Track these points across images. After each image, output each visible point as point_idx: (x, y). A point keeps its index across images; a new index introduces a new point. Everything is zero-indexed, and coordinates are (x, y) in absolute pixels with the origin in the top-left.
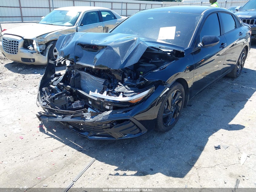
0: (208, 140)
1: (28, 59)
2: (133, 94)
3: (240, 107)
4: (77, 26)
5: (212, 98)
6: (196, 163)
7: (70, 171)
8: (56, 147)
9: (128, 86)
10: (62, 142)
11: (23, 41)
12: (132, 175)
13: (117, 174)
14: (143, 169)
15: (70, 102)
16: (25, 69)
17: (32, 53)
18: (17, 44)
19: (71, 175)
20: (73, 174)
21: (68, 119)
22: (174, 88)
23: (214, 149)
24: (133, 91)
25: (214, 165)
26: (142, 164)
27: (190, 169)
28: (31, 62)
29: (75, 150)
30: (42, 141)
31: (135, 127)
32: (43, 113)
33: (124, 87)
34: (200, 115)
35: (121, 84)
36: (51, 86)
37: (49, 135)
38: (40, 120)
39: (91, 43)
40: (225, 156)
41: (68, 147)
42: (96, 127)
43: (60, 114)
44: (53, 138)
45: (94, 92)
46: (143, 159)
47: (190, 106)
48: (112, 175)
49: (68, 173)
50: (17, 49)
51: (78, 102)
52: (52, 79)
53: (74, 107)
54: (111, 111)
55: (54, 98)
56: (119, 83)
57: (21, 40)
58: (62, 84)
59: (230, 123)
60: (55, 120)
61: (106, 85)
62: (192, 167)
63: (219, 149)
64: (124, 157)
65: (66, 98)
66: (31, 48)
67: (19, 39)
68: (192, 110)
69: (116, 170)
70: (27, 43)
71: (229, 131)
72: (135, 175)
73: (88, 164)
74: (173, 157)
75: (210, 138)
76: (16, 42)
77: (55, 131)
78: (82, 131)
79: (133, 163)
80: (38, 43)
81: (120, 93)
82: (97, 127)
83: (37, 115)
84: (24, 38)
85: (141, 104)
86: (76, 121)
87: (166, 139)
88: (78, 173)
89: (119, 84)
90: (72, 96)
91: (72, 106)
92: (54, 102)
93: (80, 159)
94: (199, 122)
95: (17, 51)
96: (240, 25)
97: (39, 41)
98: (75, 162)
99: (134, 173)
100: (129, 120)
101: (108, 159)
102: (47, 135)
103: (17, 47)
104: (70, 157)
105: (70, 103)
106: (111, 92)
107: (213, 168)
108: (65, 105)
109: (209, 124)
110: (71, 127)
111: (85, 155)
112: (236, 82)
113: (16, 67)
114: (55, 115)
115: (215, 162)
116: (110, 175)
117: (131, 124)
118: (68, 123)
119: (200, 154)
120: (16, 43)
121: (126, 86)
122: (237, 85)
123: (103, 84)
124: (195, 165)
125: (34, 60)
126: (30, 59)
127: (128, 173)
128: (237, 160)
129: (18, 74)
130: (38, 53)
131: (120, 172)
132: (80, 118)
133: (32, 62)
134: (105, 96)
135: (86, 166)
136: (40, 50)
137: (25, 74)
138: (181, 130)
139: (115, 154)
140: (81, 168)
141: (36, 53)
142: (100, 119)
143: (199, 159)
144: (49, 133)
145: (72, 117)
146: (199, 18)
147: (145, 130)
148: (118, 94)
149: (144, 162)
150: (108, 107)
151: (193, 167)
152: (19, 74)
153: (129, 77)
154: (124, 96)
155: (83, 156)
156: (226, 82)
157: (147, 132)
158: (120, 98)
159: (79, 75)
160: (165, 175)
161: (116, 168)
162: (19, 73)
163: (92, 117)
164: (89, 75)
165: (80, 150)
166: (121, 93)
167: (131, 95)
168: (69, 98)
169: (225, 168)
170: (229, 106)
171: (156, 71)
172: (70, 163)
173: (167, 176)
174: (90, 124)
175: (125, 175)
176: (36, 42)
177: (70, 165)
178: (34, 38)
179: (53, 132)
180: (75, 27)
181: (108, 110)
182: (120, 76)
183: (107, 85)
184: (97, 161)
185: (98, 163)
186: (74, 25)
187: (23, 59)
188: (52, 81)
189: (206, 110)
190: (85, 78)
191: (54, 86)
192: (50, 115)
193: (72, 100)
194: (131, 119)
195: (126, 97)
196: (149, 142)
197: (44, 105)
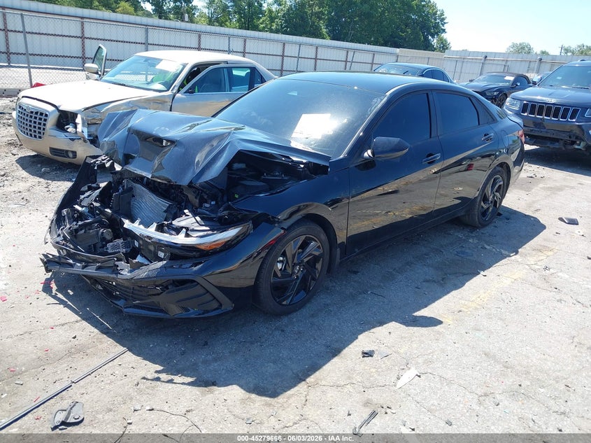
0: (357, 338)
1: (63, 150)
2: (205, 233)
3: (455, 285)
4: (174, 91)
5: (407, 263)
6: (312, 376)
7: (73, 365)
8: (63, 322)
9: (202, 218)
10: (77, 313)
11: (57, 114)
12: (183, 384)
13: (158, 379)
14: (208, 376)
15: (103, 239)
16: (56, 170)
17: (73, 140)
18: (45, 120)
19: (72, 372)
20: (76, 371)
21: (91, 270)
22: (298, 232)
23: (361, 356)
24: (208, 228)
25: (343, 384)
26: (211, 367)
27: (295, 386)
28: (68, 157)
29: (96, 331)
30: (40, 309)
31: (208, 297)
32: (51, 257)
33: (193, 219)
34: (365, 292)
35: (188, 214)
36: (76, 207)
37: (59, 299)
38: (48, 270)
39: (154, 132)
40: (374, 370)
41: (85, 324)
42: (136, 290)
43: (80, 261)
44: (62, 306)
45: (133, 222)
46: (215, 360)
47: (356, 273)
48: (147, 379)
49: (68, 368)
50: (44, 129)
51: (120, 241)
52: (83, 193)
53: (110, 251)
54: (165, 262)
55: (77, 231)
56: (186, 211)
57: (53, 111)
58: (97, 205)
59: (418, 314)
60: (70, 270)
61: (171, 213)
62: (299, 382)
63: (370, 358)
64: (183, 353)
65: (98, 232)
66: (71, 129)
67: (51, 108)
68: (355, 281)
69: (157, 372)
70: (65, 119)
71: (407, 328)
72: (189, 384)
73: (111, 356)
74: (275, 362)
75: (361, 337)
76: (42, 115)
77: (71, 293)
78: (117, 298)
79: (194, 364)
80: (88, 120)
81: (182, 228)
82: (139, 291)
83: (41, 259)
84: (60, 108)
85: (223, 253)
86: (102, 275)
87: (277, 329)
88: (86, 371)
89: (185, 214)
90: (109, 230)
91: (107, 249)
92: (75, 237)
93: (100, 347)
94: (356, 304)
95: (44, 133)
96: (491, 120)
97: (88, 117)
98: (88, 351)
99: (190, 380)
100: (195, 281)
101: (151, 353)
102: (53, 300)
103: (44, 125)
104: (82, 342)
105: (104, 243)
106: (167, 226)
107: (339, 388)
108: (95, 245)
109: (374, 310)
110: (100, 287)
111: (111, 340)
112: (476, 236)
113: (39, 165)
114: (71, 261)
115: (349, 378)
116: (144, 378)
117: (198, 290)
118: (95, 280)
119: (329, 360)
120: (43, 117)
121: (198, 218)
122: (476, 241)
123: (165, 212)
124: (308, 380)
125: (74, 153)
126: (67, 151)
127: (178, 379)
128: (394, 379)
129: (38, 179)
130: (85, 141)
131: (164, 376)
132: (111, 270)
133: (70, 158)
134: (152, 233)
135: (103, 361)
136: (89, 136)
137: (53, 180)
138: (313, 316)
139: (167, 345)
140: (96, 362)
141: (80, 141)
142: (143, 275)
143: (321, 370)
144: (60, 296)
145: (99, 268)
146: (379, 100)
147: (228, 305)
148: (178, 230)
149: (216, 365)
150: (161, 255)
151: (303, 382)
152: (41, 180)
153: (213, 203)
154: (187, 235)
155: (108, 342)
156: (456, 234)
157: (235, 310)
158: (180, 239)
159: (131, 189)
160: (244, 390)
161: (160, 368)
162: (40, 177)
163: (131, 272)
164: (147, 191)
165: (105, 331)
166: (184, 230)
167: (201, 234)
168: (102, 233)
169: (363, 390)
170: (434, 281)
171: (261, 195)
172: (79, 351)
173: (247, 391)
174: (126, 284)
175: (171, 381)
176: (82, 119)
177: (77, 356)
178: (80, 110)
179: (66, 295)
180: (169, 93)
181: (160, 260)
182: (196, 198)
183: (173, 212)
184: (129, 353)
185: (130, 357)
186: (168, 90)
187: (53, 150)
188: (82, 197)
189: (382, 284)
190: (142, 197)
191: (82, 207)
192: (63, 261)
193: (108, 237)
194: (199, 279)
195: (191, 236)
196: (241, 331)
197: (57, 243)
